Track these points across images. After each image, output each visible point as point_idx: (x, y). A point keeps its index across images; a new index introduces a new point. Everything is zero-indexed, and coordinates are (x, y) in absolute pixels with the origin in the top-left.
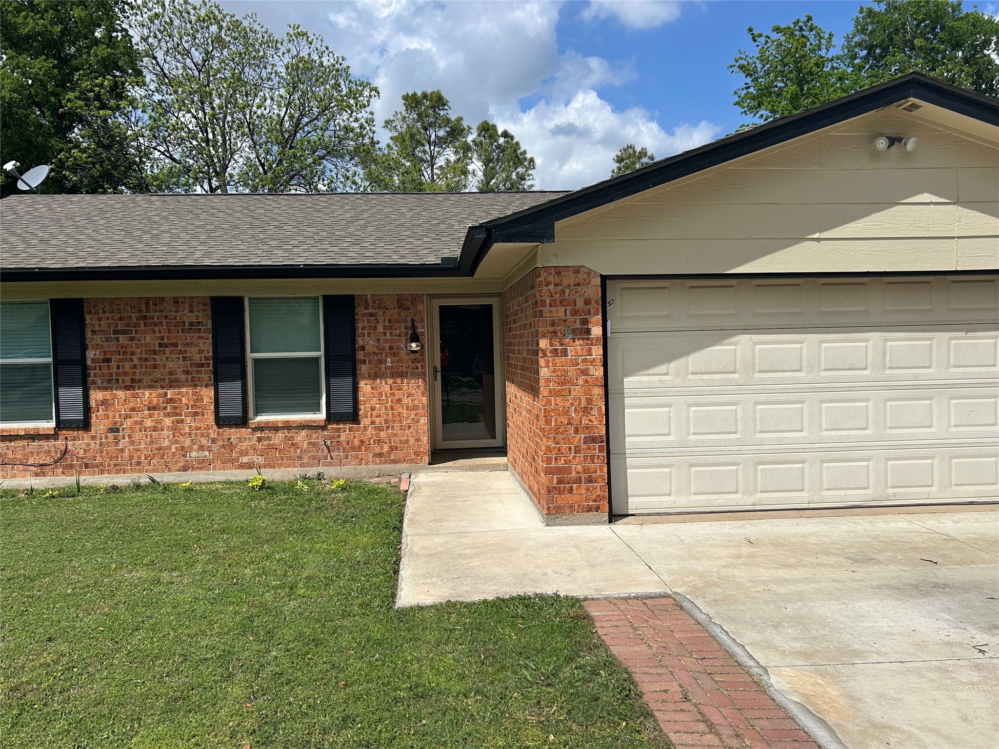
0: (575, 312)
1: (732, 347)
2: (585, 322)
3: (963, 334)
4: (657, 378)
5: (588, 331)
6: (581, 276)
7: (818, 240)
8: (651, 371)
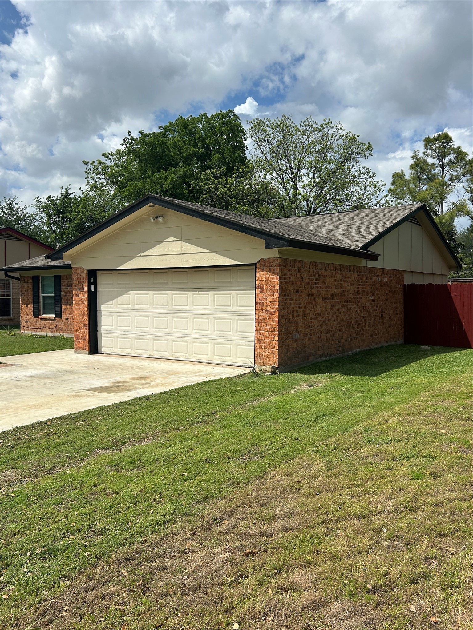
0: (80, 282)
1: (129, 295)
2: (83, 285)
3: (197, 292)
4: (110, 306)
5: (83, 289)
6: (82, 270)
7: (141, 256)
8: (108, 303)
